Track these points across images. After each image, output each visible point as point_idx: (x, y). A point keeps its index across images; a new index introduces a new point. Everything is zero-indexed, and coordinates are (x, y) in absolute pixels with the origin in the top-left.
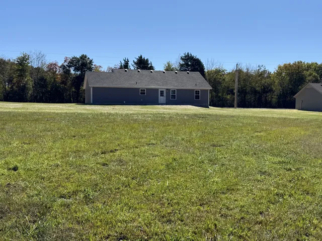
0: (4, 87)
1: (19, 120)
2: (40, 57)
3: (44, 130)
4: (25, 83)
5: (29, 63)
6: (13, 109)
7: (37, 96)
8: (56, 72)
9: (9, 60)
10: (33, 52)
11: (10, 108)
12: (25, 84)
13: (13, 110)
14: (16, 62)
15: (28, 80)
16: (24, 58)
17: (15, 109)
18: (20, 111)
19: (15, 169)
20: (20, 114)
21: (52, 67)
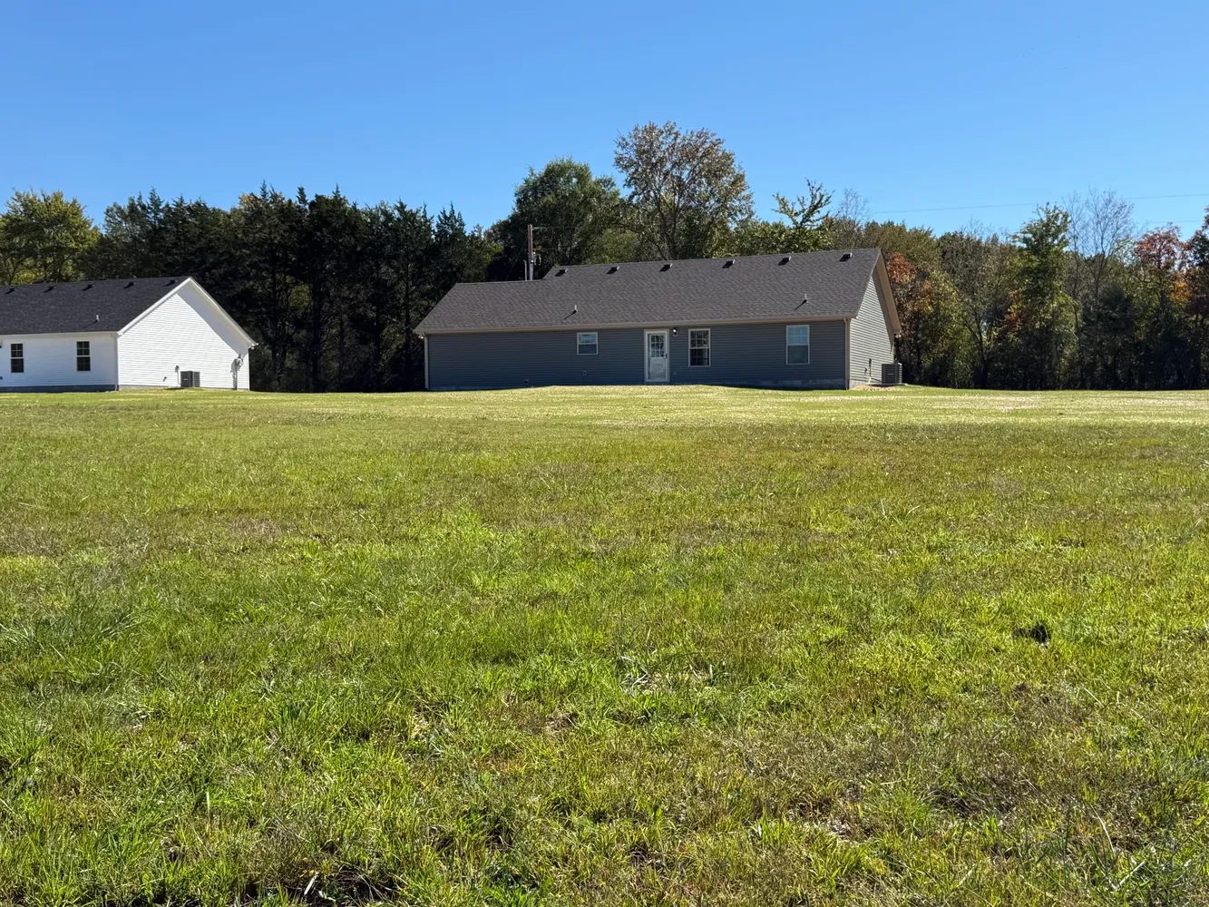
0: (975, 337)
1: (1035, 455)
2: (1112, 213)
3: (1135, 495)
4: (1049, 317)
5: (1066, 244)
6: (1010, 414)
7: (1093, 365)
8: (1169, 265)
9: (995, 240)
10: (1083, 199)
11: (997, 413)
12: (1051, 323)
13: (1011, 420)
14: (1019, 244)
15: (1061, 305)
16: (1047, 225)
17: (1015, 413)
18: (1033, 420)
19: (1040, 634)
20: (1036, 435)
21: (1154, 248)
